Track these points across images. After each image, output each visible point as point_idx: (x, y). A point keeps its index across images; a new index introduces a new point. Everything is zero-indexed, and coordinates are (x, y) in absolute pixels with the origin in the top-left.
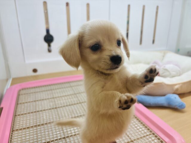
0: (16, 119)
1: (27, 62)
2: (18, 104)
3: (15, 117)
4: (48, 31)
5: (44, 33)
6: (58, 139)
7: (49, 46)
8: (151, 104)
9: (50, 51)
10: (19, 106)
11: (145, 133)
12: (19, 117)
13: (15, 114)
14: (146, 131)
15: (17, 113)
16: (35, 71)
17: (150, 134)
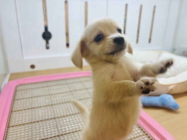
1: (25, 58)
2: (14, 100)
3: (11, 114)
4: (46, 28)
6: (53, 137)
9: (48, 48)
10: (16, 102)
11: (138, 133)
12: (15, 113)
14: (139, 131)
15: (13, 109)
16: (33, 67)
17: (143, 135)
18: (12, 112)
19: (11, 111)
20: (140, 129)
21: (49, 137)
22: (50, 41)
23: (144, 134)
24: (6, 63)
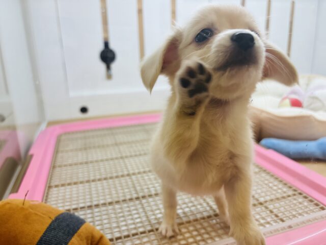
0: (50, 193)
1: (72, 94)
2: (54, 167)
3: (48, 190)
4: (106, 44)
5: (101, 47)
6: (139, 234)
7: (108, 68)
8: (291, 153)
9: (109, 77)
10: (57, 170)
12: (56, 189)
13: (50, 183)
16: (84, 110)
17: (294, 195)
18: (50, 187)
19: (48, 185)
20: (291, 189)
21: (123, 236)
22: (114, 66)
23: (296, 193)
24: (41, 104)
